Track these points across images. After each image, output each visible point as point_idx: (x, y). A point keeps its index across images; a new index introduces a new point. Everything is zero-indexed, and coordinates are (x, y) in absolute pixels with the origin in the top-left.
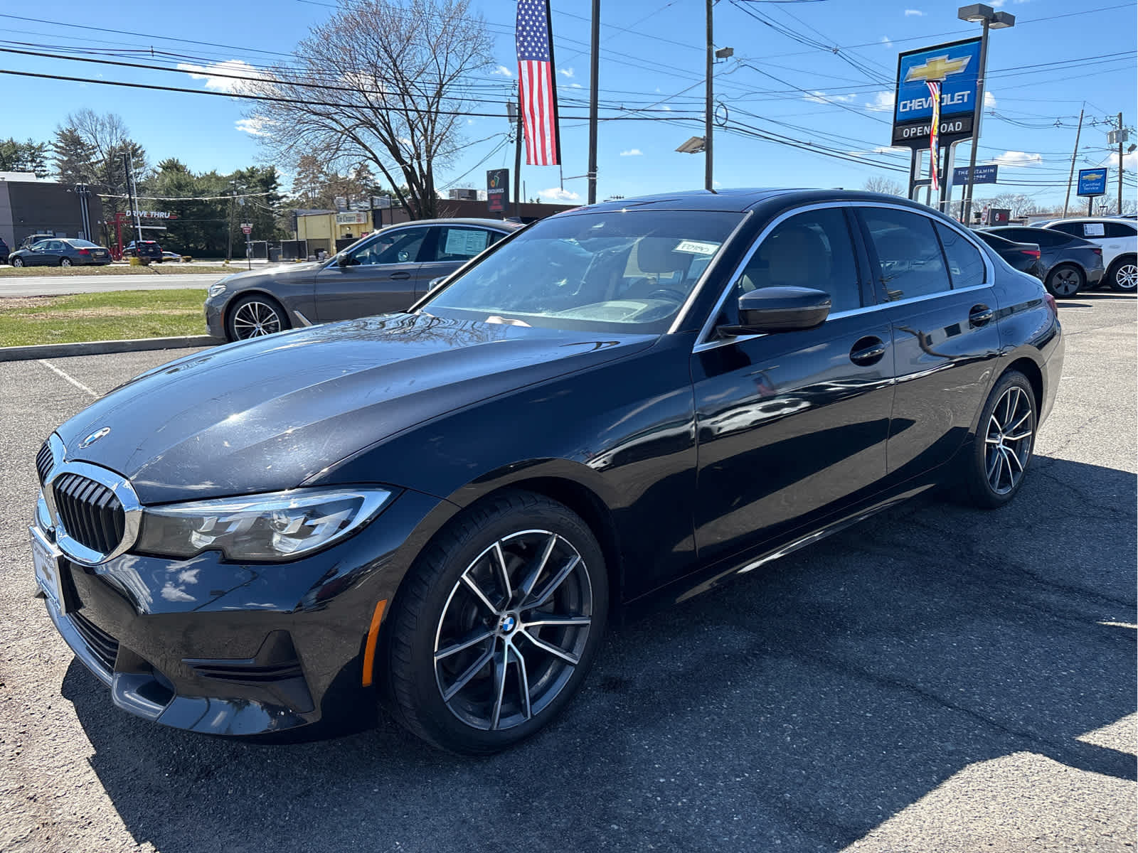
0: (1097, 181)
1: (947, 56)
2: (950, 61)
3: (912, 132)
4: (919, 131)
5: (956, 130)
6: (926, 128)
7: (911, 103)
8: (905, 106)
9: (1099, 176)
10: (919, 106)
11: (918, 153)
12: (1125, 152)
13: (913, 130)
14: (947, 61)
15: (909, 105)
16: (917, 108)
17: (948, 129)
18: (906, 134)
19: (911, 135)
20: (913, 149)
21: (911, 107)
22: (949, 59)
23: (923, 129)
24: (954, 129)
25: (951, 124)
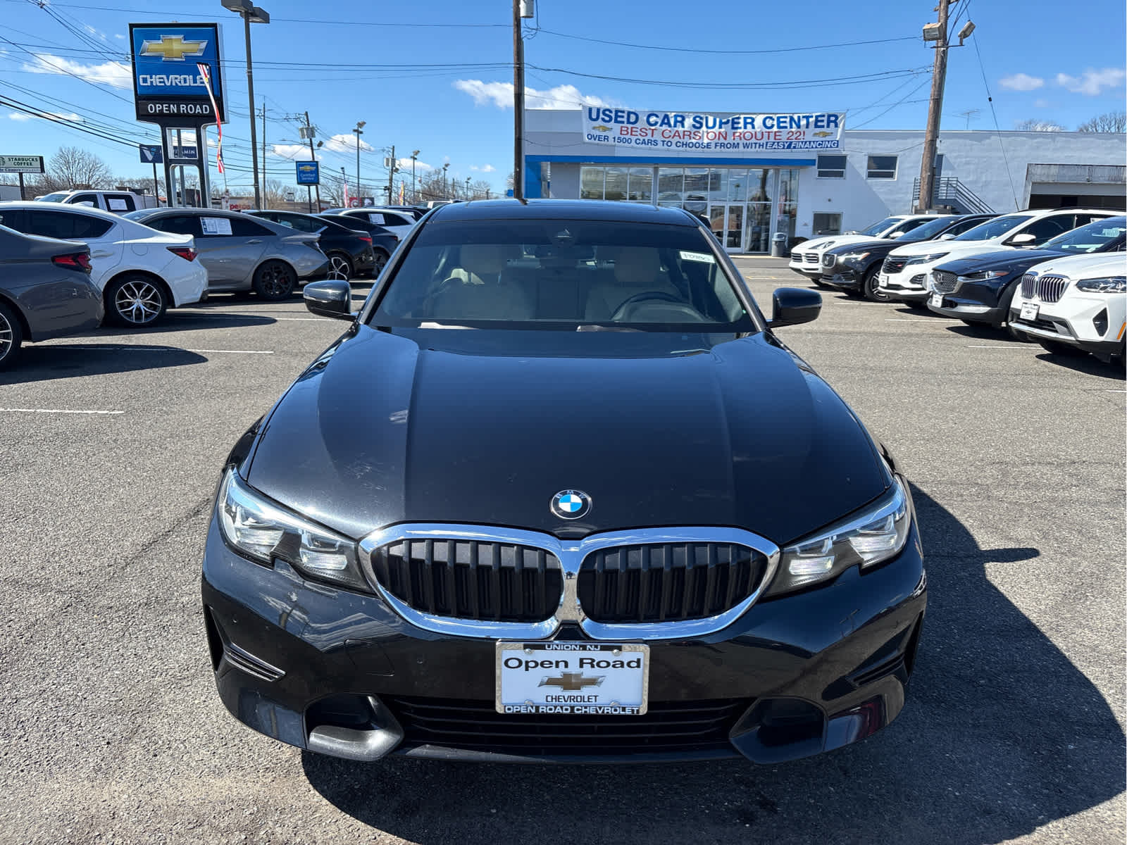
0: (311, 172)
1: (182, 36)
2: (185, 42)
3: (157, 109)
4: (165, 108)
5: (204, 112)
6: (172, 106)
7: (151, 78)
8: (145, 80)
9: (314, 168)
10: (160, 82)
11: (167, 130)
12: (315, 147)
13: (158, 107)
14: (183, 41)
15: (149, 80)
16: (159, 84)
17: (195, 110)
18: (152, 110)
19: (157, 112)
20: (162, 127)
21: (152, 82)
22: (185, 40)
23: (169, 107)
24: (202, 112)
25: (198, 106)
